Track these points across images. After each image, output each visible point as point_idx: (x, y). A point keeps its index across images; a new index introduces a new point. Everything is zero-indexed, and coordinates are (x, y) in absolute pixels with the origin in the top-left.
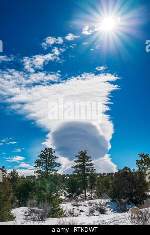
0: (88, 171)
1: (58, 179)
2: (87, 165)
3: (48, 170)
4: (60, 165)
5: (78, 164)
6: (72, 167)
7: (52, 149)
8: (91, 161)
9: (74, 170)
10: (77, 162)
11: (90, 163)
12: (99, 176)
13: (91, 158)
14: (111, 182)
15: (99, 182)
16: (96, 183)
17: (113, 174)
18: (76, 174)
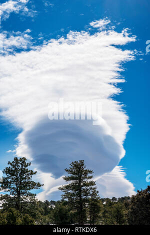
0: (87, 194)
1: (37, 209)
2: (85, 185)
3: (19, 194)
4: (39, 185)
5: (71, 182)
6: (60, 189)
7: (25, 159)
8: (91, 177)
9: (64, 193)
10: (67, 179)
11: (89, 180)
12: (105, 203)
13: (90, 172)
14: (125, 212)
15: (105, 212)
16: (100, 214)
17: (129, 198)
18: (66, 200)
